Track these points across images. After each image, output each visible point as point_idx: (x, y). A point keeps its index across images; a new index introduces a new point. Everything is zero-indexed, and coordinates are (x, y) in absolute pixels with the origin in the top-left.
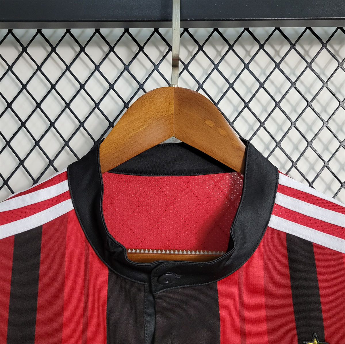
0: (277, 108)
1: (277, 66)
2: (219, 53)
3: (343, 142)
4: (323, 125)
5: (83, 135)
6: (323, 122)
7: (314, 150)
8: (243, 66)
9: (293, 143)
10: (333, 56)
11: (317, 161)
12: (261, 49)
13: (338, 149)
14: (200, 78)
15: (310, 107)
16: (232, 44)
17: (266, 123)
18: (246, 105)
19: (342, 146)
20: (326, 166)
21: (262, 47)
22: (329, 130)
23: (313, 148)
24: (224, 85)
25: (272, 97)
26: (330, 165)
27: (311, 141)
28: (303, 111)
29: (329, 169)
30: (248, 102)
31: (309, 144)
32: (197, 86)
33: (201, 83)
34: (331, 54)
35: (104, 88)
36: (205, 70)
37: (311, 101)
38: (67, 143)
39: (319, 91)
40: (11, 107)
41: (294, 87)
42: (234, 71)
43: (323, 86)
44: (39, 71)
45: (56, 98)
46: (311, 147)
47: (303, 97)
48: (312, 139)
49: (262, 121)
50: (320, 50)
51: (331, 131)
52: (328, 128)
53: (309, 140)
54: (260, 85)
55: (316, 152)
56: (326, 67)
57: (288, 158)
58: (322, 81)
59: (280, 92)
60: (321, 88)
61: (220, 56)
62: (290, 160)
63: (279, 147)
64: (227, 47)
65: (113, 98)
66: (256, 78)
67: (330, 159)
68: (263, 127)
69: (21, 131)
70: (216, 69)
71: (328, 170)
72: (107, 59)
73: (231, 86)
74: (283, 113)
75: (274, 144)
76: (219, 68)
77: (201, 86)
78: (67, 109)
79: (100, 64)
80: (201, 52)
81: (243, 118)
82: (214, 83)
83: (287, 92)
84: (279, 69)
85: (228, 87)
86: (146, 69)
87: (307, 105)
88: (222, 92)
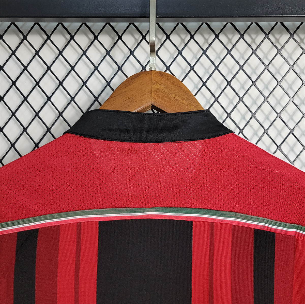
0: (228, 86)
1: (229, 52)
2: (183, 40)
3: (279, 113)
4: (265, 100)
5: (74, 107)
6: (264, 98)
7: (257, 120)
8: (202, 52)
9: (241, 114)
10: (273, 44)
11: (259, 128)
12: (216, 38)
13: (275, 120)
14: (168, 61)
15: (254, 85)
16: (193, 34)
17: (219, 98)
18: (204, 84)
19: (278, 116)
20: (266, 132)
21: (217, 37)
22: (269, 104)
23: (256, 118)
24: (187, 67)
25: (224, 77)
26: (269, 132)
27: (255, 113)
28: (249, 89)
29: (268, 134)
30: (205, 82)
31: (253, 115)
32: (165, 68)
33: (168, 66)
34: (272, 43)
35: (90, 69)
36: (172, 55)
37: (255, 81)
38: (61, 114)
39: (261, 73)
40: (15, 85)
41: (242, 70)
42: (195, 56)
43: (265, 69)
44: (37, 55)
45: (51, 77)
46: (255, 118)
47: (249, 78)
48: (255, 112)
49: (217, 96)
50: (263, 40)
51: (270, 105)
52: (268, 103)
53: (253, 112)
54: (215, 68)
55: (258, 122)
56: (269, 52)
57: (237, 126)
58: (264, 65)
59: (231, 73)
60: (263, 71)
61: (184, 43)
62: (238, 128)
63: (229, 117)
64: (189, 37)
65: (97, 77)
66: (211, 62)
67: (269, 127)
68: (217, 101)
69: (23, 104)
70: (181, 55)
71: (267, 136)
72: (92, 46)
73: (192, 68)
74: (233, 90)
75: (226, 115)
76: (183, 53)
77: (168, 68)
78: (61, 87)
79: (87, 50)
80: (168, 40)
81: (202, 93)
82: (179, 65)
83: (236, 73)
84: (230, 55)
85: (190, 69)
86: (124, 53)
87: (252, 84)
88: (185, 72)
